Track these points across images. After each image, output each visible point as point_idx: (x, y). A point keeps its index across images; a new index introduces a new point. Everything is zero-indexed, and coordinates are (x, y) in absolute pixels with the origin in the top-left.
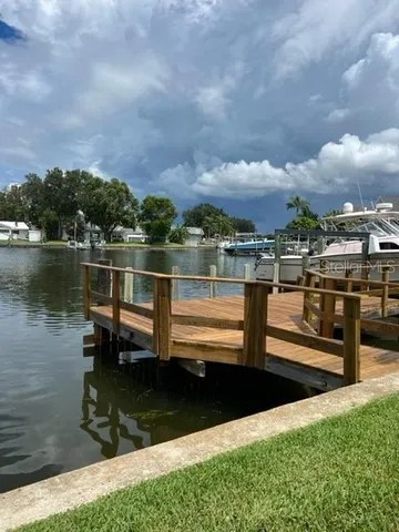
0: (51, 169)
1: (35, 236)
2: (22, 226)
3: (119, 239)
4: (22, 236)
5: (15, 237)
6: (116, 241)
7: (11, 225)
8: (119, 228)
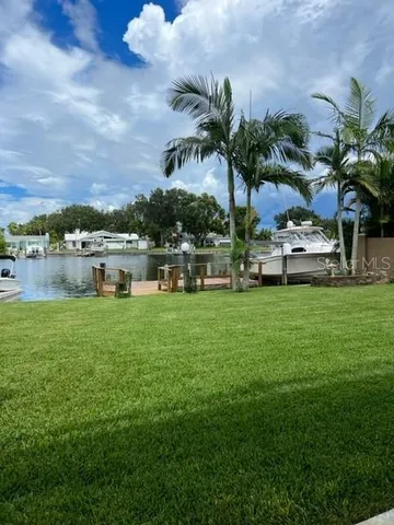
0: (154, 189)
1: (143, 245)
2: (135, 236)
3: (210, 244)
4: (134, 245)
5: (129, 246)
6: (209, 246)
7: (126, 236)
8: (211, 235)
